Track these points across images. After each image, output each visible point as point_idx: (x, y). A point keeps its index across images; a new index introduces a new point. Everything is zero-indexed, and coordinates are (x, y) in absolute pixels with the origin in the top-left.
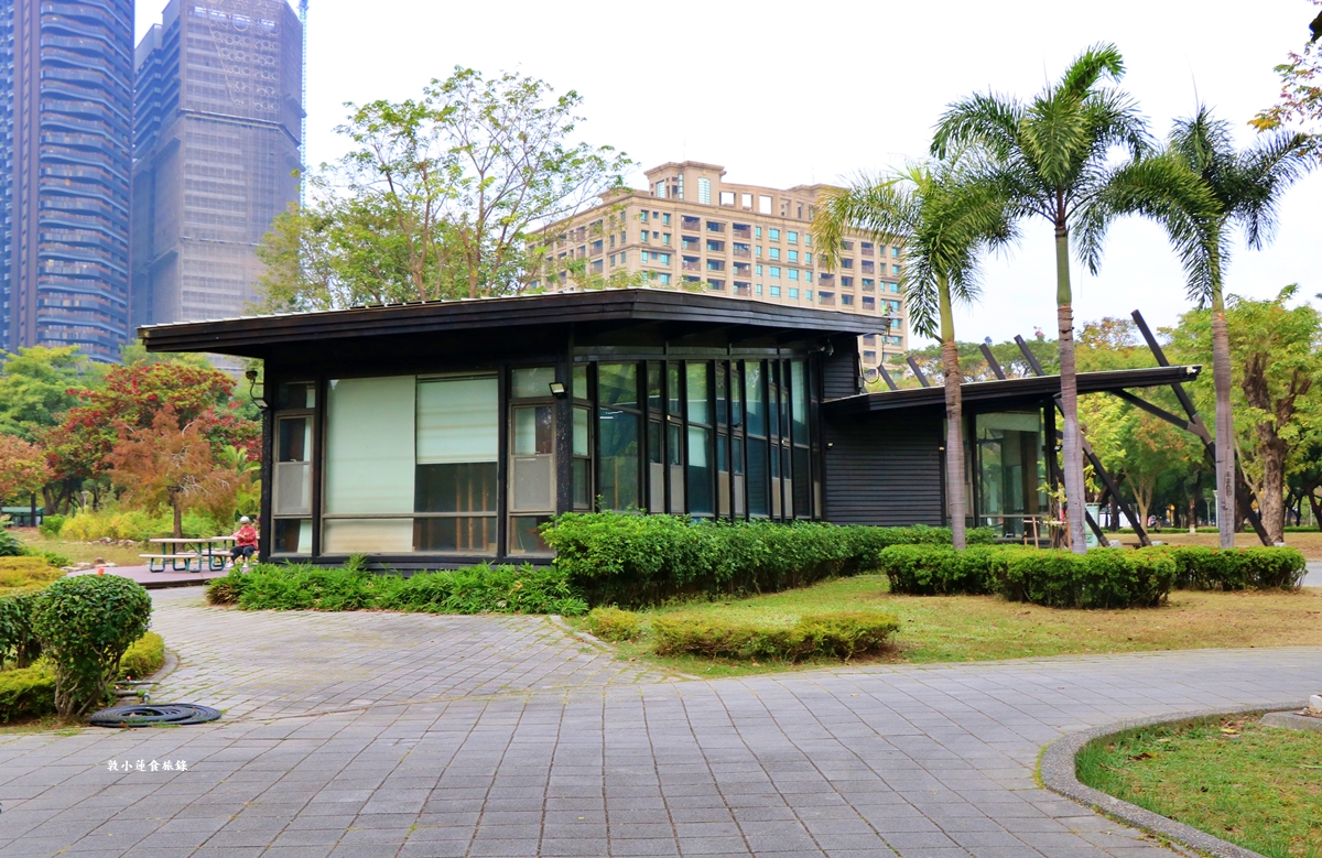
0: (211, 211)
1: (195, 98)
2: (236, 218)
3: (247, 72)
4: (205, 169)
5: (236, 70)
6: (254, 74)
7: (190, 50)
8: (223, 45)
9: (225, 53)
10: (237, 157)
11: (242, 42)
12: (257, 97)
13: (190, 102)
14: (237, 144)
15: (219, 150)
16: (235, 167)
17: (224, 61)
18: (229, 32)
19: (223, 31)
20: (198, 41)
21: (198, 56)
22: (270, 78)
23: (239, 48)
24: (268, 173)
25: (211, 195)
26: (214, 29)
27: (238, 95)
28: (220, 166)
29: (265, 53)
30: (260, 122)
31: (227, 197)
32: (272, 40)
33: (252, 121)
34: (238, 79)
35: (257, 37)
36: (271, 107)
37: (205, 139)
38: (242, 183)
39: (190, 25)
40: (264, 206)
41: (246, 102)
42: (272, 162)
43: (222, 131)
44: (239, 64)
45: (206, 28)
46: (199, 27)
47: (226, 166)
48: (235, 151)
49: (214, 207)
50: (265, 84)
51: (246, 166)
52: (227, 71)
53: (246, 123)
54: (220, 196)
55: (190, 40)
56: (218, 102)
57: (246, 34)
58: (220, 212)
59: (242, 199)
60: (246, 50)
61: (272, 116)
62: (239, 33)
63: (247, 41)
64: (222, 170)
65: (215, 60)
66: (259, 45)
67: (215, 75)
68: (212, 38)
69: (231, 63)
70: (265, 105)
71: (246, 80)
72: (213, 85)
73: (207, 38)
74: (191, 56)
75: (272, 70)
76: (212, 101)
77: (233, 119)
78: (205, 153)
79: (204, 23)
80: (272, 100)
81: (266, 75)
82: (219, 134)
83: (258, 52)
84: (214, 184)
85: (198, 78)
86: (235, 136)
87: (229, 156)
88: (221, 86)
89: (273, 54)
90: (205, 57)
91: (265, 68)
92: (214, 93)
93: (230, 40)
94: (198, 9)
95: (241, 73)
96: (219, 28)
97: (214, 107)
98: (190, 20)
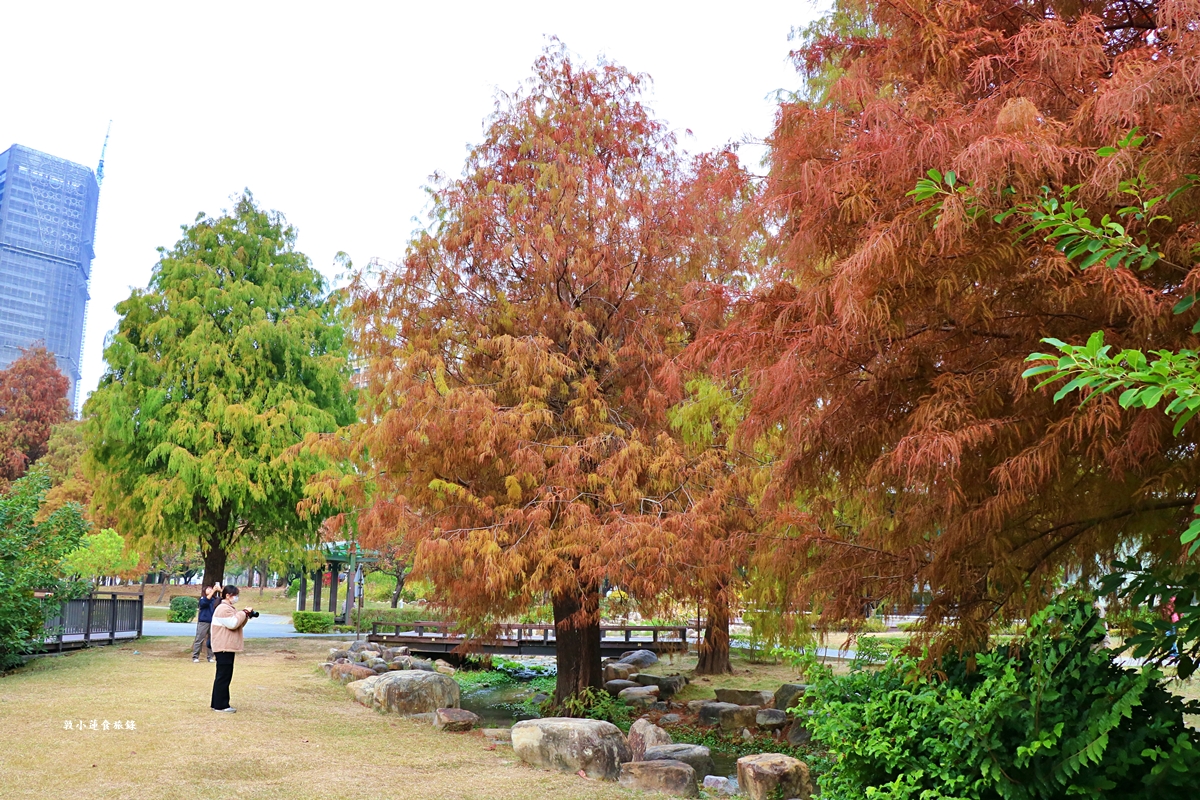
0: (16, 324)
1: (12, 235)
2: (36, 332)
3: (56, 220)
4: (14, 291)
5: (48, 218)
6: (61, 222)
7: (12, 198)
8: (39, 198)
9: (41, 204)
10: (41, 284)
11: (55, 197)
12: (62, 240)
13: (7, 238)
14: (43, 274)
15: (27, 277)
16: (39, 292)
17: (39, 210)
18: (46, 188)
19: (41, 187)
20: (20, 192)
21: (19, 204)
22: (74, 226)
23: (52, 201)
24: (64, 299)
25: (17, 312)
26: (34, 185)
27: (47, 236)
28: (27, 289)
29: (72, 207)
30: (62, 260)
31: (30, 315)
32: (80, 198)
33: (56, 258)
34: (49, 225)
35: (68, 195)
36: (72, 248)
37: (17, 267)
38: (43, 305)
39: (15, 179)
40: (59, 324)
41: (53, 243)
42: (69, 291)
43: (31, 263)
44: (51, 213)
45: (28, 183)
46: (22, 181)
47: (32, 291)
48: (40, 280)
49: (18, 321)
50: (70, 230)
51: (48, 292)
52: (40, 217)
53: (52, 259)
54: (24, 314)
55: (13, 190)
56: (31, 241)
57: (59, 191)
58: (23, 325)
59: (42, 317)
60: (58, 203)
61: (73, 256)
62: (54, 190)
63: (59, 197)
64: (28, 293)
65: (32, 208)
66: (68, 201)
67: (30, 220)
68: (31, 191)
69: (45, 212)
70: (68, 246)
71: (55, 226)
72: (28, 227)
73: (28, 191)
74: (12, 202)
75: (77, 221)
76: (26, 239)
77: (41, 254)
78: (16, 278)
79: (26, 179)
80: (74, 244)
81: (71, 224)
82: (28, 265)
83: (67, 206)
84: (20, 304)
85: (16, 220)
86: (41, 268)
87: (35, 283)
88: (35, 229)
89: (78, 209)
90: (25, 205)
91: (71, 219)
92: (28, 233)
93: (45, 194)
94: (21, 168)
95: (51, 220)
96: (38, 184)
97: (27, 244)
98: (15, 175)
